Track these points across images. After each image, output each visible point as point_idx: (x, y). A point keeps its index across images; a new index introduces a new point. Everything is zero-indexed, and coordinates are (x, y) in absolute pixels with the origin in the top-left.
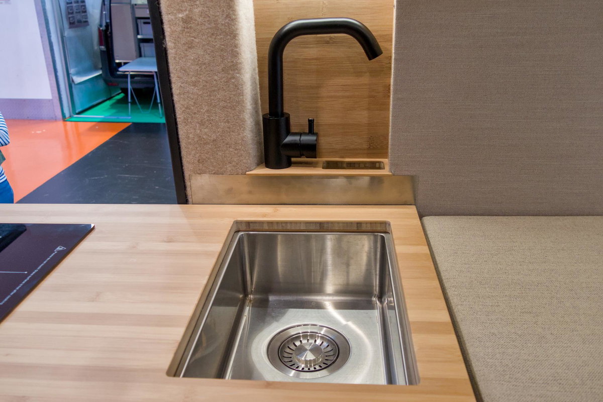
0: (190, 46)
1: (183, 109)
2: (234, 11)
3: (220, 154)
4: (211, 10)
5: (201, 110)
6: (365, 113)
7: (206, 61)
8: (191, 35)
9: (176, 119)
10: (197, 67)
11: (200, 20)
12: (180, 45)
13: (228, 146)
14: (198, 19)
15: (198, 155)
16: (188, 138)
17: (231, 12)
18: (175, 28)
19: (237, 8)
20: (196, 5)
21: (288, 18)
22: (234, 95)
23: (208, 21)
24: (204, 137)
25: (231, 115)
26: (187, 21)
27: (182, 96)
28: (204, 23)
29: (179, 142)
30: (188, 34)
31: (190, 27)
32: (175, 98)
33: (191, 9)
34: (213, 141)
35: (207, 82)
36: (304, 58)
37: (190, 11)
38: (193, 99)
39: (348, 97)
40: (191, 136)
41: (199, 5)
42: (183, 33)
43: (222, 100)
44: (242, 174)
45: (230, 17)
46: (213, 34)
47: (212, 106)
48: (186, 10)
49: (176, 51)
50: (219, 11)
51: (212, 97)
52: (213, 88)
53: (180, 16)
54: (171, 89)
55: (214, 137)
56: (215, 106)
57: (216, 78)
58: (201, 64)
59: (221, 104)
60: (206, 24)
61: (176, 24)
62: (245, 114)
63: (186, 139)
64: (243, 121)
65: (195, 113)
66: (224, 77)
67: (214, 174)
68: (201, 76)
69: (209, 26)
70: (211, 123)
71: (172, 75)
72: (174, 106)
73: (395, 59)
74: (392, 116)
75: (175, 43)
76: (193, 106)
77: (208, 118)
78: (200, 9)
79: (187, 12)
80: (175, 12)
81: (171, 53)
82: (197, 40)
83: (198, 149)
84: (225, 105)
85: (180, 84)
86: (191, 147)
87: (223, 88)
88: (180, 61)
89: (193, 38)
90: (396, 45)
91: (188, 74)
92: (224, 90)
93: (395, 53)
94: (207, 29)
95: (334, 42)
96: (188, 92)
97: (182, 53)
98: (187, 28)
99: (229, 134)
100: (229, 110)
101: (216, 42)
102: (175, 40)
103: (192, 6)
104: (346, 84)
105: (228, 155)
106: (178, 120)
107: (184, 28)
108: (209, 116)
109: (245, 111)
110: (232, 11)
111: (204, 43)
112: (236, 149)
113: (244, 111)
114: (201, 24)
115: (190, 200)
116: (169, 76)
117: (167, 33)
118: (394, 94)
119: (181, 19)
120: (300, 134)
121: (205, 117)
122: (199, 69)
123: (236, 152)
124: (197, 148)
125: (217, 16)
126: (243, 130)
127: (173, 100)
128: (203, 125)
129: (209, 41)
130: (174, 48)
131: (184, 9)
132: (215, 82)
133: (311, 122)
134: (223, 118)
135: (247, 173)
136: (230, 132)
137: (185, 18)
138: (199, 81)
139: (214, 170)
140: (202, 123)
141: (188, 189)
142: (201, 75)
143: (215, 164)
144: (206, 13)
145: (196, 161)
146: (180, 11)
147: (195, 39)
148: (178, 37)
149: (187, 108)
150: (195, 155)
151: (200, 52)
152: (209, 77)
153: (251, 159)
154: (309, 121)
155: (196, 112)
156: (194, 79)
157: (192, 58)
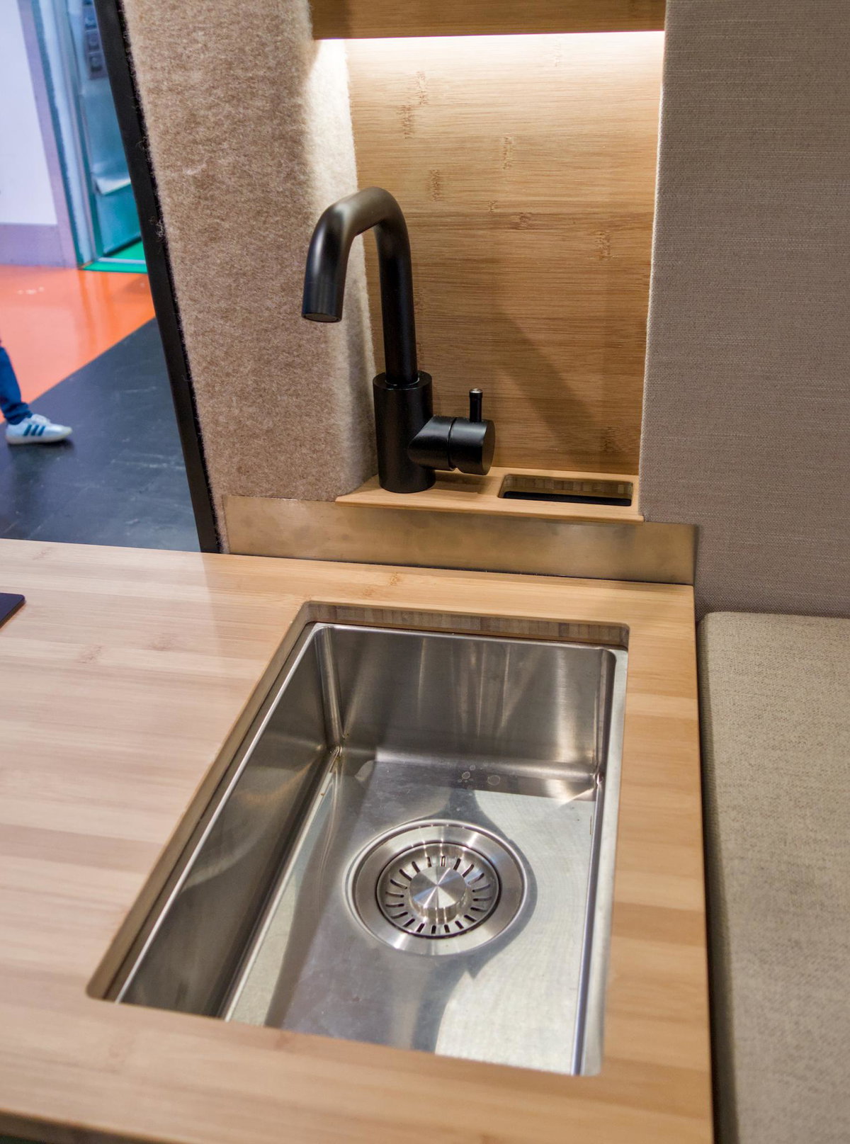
0: (213, 235)
1: (204, 364)
2: (303, 164)
3: (282, 458)
4: (254, 161)
5: (242, 369)
6: (597, 379)
7: (248, 268)
8: (214, 213)
9: (190, 384)
10: (230, 281)
11: (232, 182)
12: (192, 233)
13: (298, 443)
14: (227, 180)
15: (236, 459)
16: (216, 423)
17: (297, 168)
18: (181, 198)
19: (309, 157)
20: (222, 150)
21: (431, 172)
22: (308, 340)
23: (249, 185)
24: (248, 423)
25: (303, 381)
26: (204, 182)
27: (200, 338)
28: (240, 188)
29: (198, 430)
30: (209, 211)
31: (212, 196)
32: (188, 341)
33: (211, 157)
34: (267, 431)
35: (250, 313)
36: (466, 258)
37: (210, 162)
38: (222, 345)
39: (561, 344)
40: (222, 419)
41: (229, 151)
42: (196, 208)
43: (284, 351)
44: (327, 500)
45: (295, 178)
46: (259, 213)
47: (262, 361)
48: (200, 161)
49: (185, 246)
50: (271, 163)
51: (262, 344)
52: (265, 325)
53: (190, 172)
54: (178, 322)
55: (269, 423)
56: (268, 362)
57: (269, 303)
58: (237, 274)
59: (282, 357)
60: (245, 191)
61: (181, 190)
62: (331, 379)
63: (211, 425)
64: (329, 394)
65: (228, 375)
66: (285, 304)
67: (271, 496)
68: (238, 300)
69: (252, 196)
70: (261, 396)
71: (179, 294)
72: (185, 357)
73: (655, 278)
74: (647, 400)
75: (182, 230)
76: (223, 360)
77: (255, 385)
78: (231, 159)
79: (204, 166)
80: (179, 163)
81: (175, 249)
82: (226, 225)
83: (237, 445)
84: (290, 360)
85: (195, 313)
86: (222, 441)
87: (283, 325)
88: (194, 267)
89: (218, 221)
90: (657, 248)
91: (212, 295)
92: (287, 330)
93: (655, 265)
94: (245, 202)
95: (531, 227)
96: (213, 331)
97: (197, 251)
98: (206, 199)
99: (298, 418)
100: (299, 371)
101: (267, 229)
102: (182, 223)
103: (215, 152)
104: (555, 316)
105: (298, 462)
106: (195, 386)
107: (199, 197)
108: (256, 381)
109: (332, 373)
110: (298, 164)
111: (241, 230)
112: (315, 451)
113: (328, 374)
114: (234, 192)
115: (225, 545)
116: (173, 296)
117: (165, 209)
118: (654, 351)
119: (191, 179)
120: (453, 421)
121: (250, 383)
122: (234, 285)
123: (315, 456)
124: (234, 444)
125: (267, 175)
126: (329, 414)
127: (184, 345)
128: (246, 399)
129: (252, 227)
130: (181, 239)
131: (197, 158)
132: (266, 314)
133: (476, 401)
134: (286, 388)
135: (339, 499)
136: (301, 416)
137: (199, 177)
138: (235, 310)
139: (271, 489)
140: (242, 396)
141: (221, 523)
142: (237, 296)
143: (272, 477)
144: (244, 168)
145: (234, 470)
146: (190, 163)
147: (223, 223)
148: (188, 217)
149: (211, 363)
150: (230, 457)
151: (235, 249)
152: (256, 302)
153: (347, 470)
154: (472, 396)
155: (230, 371)
156: (223, 304)
157: (219, 261)
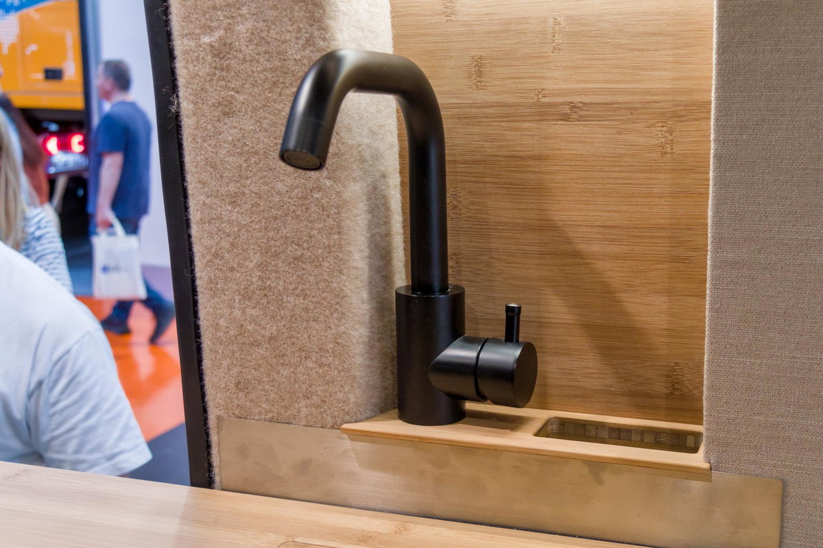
0: (227, 110)
1: (208, 257)
2: (324, 29)
3: (285, 373)
4: (273, 27)
5: (247, 263)
6: (661, 302)
7: (261, 146)
8: (229, 85)
9: (193, 280)
10: (241, 160)
11: (248, 50)
12: (205, 107)
13: (303, 355)
14: (244, 48)
15: (235, 371)
16: (217, 327)
17: (316, 33)
18: (197, 68)
19: (331, 23)
20: (240, 15)
21: (473, 57)
22: (319, 230)
23: (266, 52)
24: (249, 327)
25: (312, 279)
26: (221, 52)
27: (206, 227)
28: (257, 57)
29: (198, 336)
30: (224, 83)
31: (227, 66)
32: (195, 230)
33: (230, 24)
34: (271, 338)
35: (260, 198)
36: (509, 154)
37: (229, 29)
38: (229, 235)
39: (616, 257)
40: (222, 322)
41: (248, 16)
42: (211, 80)
43: (293, 242)
44: (332, 427)
45: (314, 45)
46: (275, 83)
47: (269, 254)
48: (217, 28)
49: (198, 122)
50: (290, 28)
51: (271, 234)
52: (274, 212)
53: (206, 39)
54: (186, 208)
55: (271, 330)
56: (276, 255)
57: (280, 186)
58: (248, 152)
59: (291, 250)
60: (262, 60)
61: (198, 59)
62: (344, 278)
63: (211, 329)
64: (341, 296)
65: (232, 269)
66: (297, 187)
67: (271, 421)
68: (248, 182)
69: (268, 65)
70: (265, 295)
71: (189, 177)
72: (191, 249)
73: (715, 156)
74: (711, 309)
75: (195, 103)
76: (228, 252)
77: (260, 283)
78: (249, 25)
79: (222, 32)
80: (197, 31)
81: (188, 123)
82: (241, 98)
83: (237, 355)
84: (299, 253)
85: (203, 198)
86: (220, 349)
87: (294, 211)
88: (206, 145)
89: (233, 93)
90: (717, 120)
91: (222, 177)
92: (297, 217)
93: (716, 140)
94: (262, 71)
95: (582, 118)
96: (219, 218)
97: (209, 127)
98: (222, 69)
99: (305, 324)
100: (308, 267)
101: (282, 102)
102: (195, 95)
103: (233, 17)
104: (611, 223)
105: (302, 378)
106: (198, 282)
107: (215, 68)
108: (261, 278)
109: (345, 271)
110: (319, 29)
111: (256, 103)
112: (322, 365)
113: (340, 272)
114: (251, 61)
115: (217, 479)
116: (183, 179)
117: (181, 82)
118: (715, 250)
119: (208, 48)
120: (483, 342)
121: (254, 280)
122: (244, 165)
123: (321, 371)
124: (234, 353)
125: (284, 42)
126: (339, 320)
127: (190, 236)
128: (250, 299)
129: (267, 99)
130: (194, 114)
131: (215, 24)
132: (277, 199)
133: (513, 316)
134: (293, 286)
135: (345, 426)
136: (307, 321)
137: (216, 45)
138: (243, 194)
139: (271, 411)
140: (246, 295)
141: (214, 451)
142: (247, 178)
143: (273, 396)
144: (262, 35)
145: (232, 386)
146: (208, 29)
147: (237, 95)
148: (202, 89)
149: (216, 255)
150: (229, 369)
151: (248, 125)
152: (266, 184)
153: (358, 392)
154: (509, 310)
155: (235, 265)
156: (232, 188)
157: (230, 139)
